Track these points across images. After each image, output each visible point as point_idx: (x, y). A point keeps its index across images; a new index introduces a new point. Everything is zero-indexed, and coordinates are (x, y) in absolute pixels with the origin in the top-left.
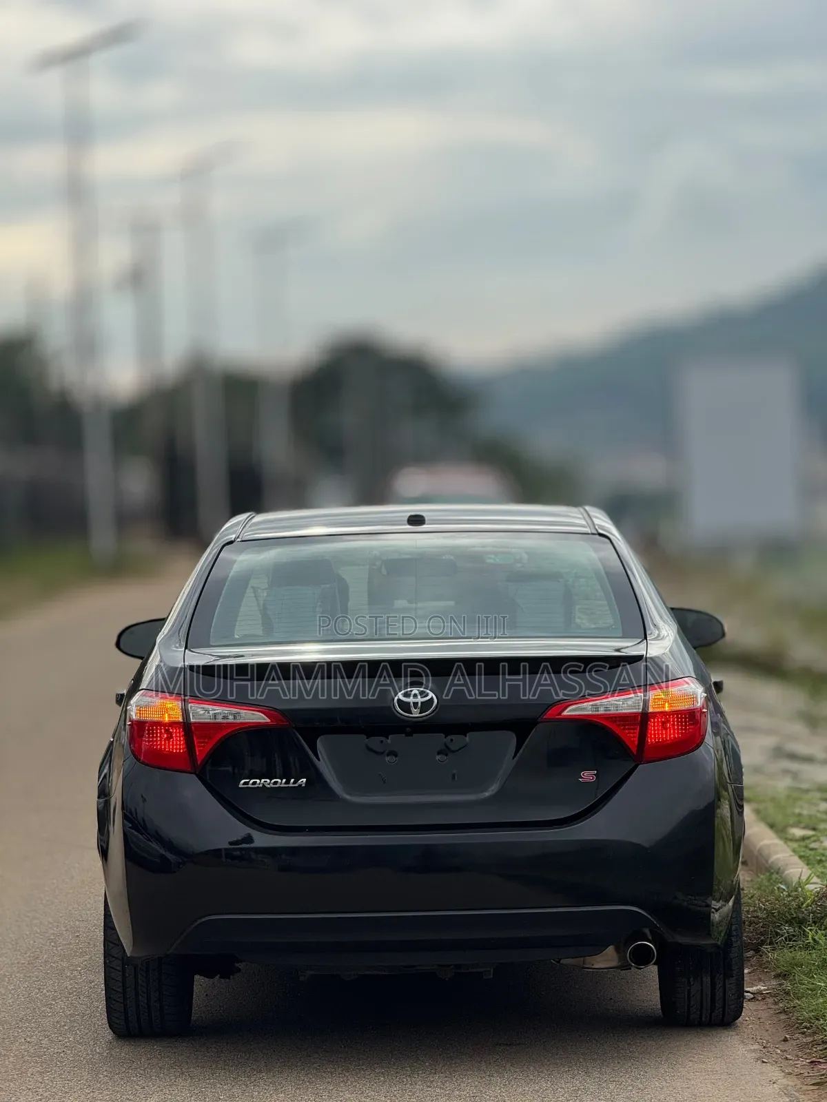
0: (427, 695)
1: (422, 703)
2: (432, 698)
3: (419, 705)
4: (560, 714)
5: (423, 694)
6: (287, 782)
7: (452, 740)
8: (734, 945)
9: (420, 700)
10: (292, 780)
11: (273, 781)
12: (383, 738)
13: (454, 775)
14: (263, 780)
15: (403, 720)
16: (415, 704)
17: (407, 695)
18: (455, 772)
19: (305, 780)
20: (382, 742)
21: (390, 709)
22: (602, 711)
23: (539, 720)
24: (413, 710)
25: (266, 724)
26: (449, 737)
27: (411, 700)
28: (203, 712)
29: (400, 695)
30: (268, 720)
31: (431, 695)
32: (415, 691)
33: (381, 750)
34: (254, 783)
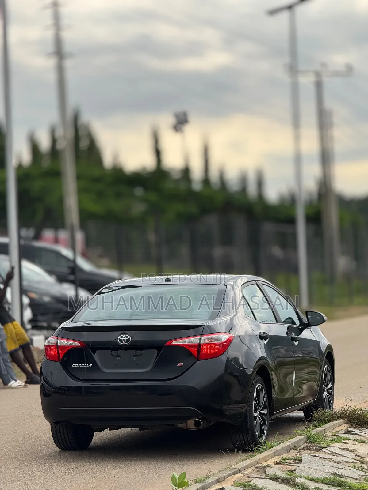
0: (128, 337)
1: (126, 340)
2: (129, 338)
3: (125, 340)
4: (170, 344)
5: (127, 337)
6: (86, 365)
7: (138, 352)
8: (249, 423)
9: (125, 339)
10: (88, 365)
11: (82, 365)
12: (116, 351)
13: (138, 364)
14: (79, 365)
15: (121, 346)
16: (124, 340)
17: (122, 337)
18: (138, 362)
19: (91, 365)
20: (116, 352)
21: (116, 342)
22: (187, 343)
23: (163, 346)
24: (123, 342)
25: (79, 346)
26: (137, 351)
27: (123, 339)
28: (63, 342)
29: (120, 337)
30: (80, 345)
31: (129, 337)
32: (124, 336)
33: (115, 355)
34: (77, 365)
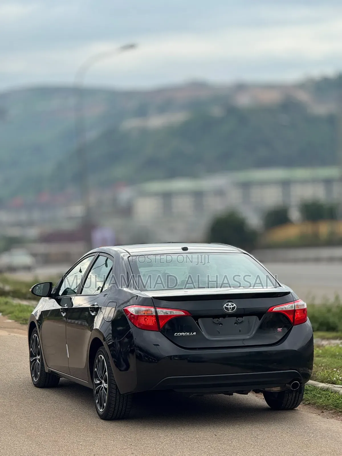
2: (235, 306)
3: (231, 308)
4: (272, 310)
5: (233, 305)
6: (190, 334)
7: (239, 319)
9: (231, 307)
10: (191, 333)
11: (185, 333)
14: (182, 333)
15: (226, 313)
16: (230, 308)
17: (227, 305)
18: (240, 329)
19: (195, 333)
20: (218, 320)
21: (222, 309)
23: (266, 312)
24: (229, 310)
27: (229, 307)
28: (161, 312)
29: (225, 305)
30: (184, 314)
31: (235, 305)
32: (230, 304)
33: (217, 323)
34: (179, 334)
